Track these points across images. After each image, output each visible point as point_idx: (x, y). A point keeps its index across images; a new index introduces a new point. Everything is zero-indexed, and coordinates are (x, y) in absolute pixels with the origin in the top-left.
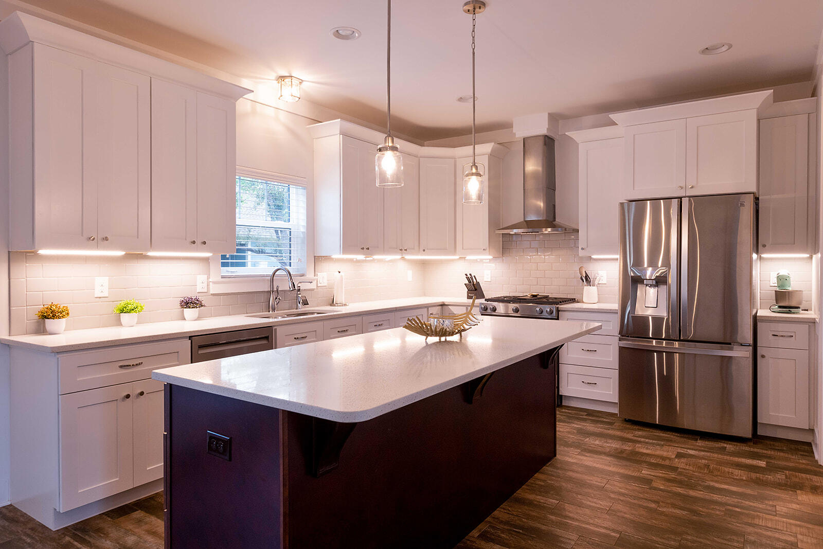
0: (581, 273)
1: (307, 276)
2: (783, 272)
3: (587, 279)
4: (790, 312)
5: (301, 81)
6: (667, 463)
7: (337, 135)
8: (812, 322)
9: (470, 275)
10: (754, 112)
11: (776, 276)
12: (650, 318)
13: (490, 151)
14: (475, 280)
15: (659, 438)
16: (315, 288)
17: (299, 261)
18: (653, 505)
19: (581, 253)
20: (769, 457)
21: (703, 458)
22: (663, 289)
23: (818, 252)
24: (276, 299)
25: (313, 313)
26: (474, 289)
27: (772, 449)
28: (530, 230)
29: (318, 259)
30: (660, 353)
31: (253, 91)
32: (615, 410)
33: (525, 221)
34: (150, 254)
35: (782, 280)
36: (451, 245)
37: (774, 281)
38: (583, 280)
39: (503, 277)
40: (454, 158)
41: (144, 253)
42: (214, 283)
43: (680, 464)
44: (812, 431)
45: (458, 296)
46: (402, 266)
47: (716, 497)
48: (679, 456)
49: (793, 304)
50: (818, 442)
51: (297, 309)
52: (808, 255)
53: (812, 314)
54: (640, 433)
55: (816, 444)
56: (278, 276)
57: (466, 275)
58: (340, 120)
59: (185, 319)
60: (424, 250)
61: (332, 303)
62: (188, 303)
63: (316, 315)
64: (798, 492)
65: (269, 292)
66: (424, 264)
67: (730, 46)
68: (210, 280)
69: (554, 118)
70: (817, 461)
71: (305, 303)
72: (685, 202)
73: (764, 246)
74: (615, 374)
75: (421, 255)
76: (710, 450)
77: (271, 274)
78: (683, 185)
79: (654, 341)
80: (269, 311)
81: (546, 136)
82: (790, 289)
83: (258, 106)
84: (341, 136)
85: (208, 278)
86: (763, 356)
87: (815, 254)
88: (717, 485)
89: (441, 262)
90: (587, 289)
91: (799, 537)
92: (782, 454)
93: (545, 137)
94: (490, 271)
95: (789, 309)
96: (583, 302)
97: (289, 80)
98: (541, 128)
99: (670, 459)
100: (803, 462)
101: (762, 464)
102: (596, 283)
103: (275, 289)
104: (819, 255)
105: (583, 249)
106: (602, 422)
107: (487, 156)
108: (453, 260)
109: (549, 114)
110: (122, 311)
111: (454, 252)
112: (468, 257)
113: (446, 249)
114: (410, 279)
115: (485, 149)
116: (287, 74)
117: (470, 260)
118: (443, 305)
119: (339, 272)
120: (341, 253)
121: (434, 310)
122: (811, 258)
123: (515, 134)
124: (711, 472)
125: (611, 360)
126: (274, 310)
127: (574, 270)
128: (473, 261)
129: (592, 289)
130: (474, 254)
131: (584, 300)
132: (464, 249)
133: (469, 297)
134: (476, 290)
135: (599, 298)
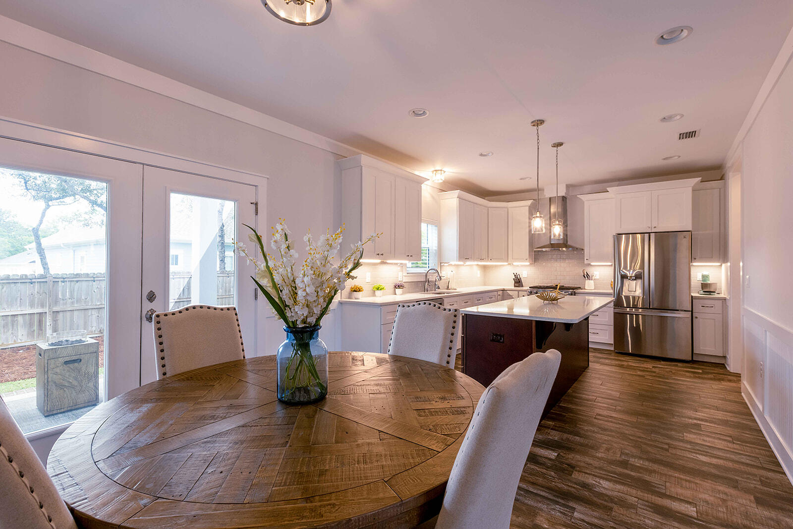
0: (584, 273)
2: (705, 273)
3: (587, 276)
4: (710, 294)
5: (445, 172)
6: (649, 370)
7: (455, 198)
8: (725, 299)
9: (517, 274)
10: (691, 189)
11: (701, 275)
12: (631, 297)
13: (530, 204)
14: (519, 277)
15: (640, 360)
18: (651, 385)
19: (586, 262)
20: (702, 369)
21: (667, 368)
22: (639, 282)
23: (727, 262)
24: (428, 285)
25: (444, 293)
26: (518, 282)
27: (703, 366)
28: (553, 249)
30: (631, 315)
31: (429, 180)
32: (612, 349)
33: (551, 244)
34: (388, 261)
35: (705, 277)
36: (505, 256)
37: (700, 278)
38: (585, 277)
39: (534, 275)
40: (507, 208)
41: (385, 261)
42: (405, 276)
43: (657, 370)
44: (725, 357)
45: (510, 285)
46: (475, 268)
47: (680, 382)
48: (653, 367)
49: (712, 290)
50: (729, 363)
51: (436, 291)
52: (720, 264)
53: (722, 296)
54: (628, 358)
55: (727, 365)
56: (430, 273)
57: (514, 274)
58: (459, 190)
59: (396, 294)
60: (491, 259)
61: (448, 288)
62: (398, 286)
63: (446, 294)
64: (722, 382)
65: (425, 282)
66: (485, 268)
67: (679, 157)
69: (568, 187)
70: (729, 371)
72: (652, 235)
73: (695, 259)
74: (612, 328)
75: (489, 262)
76: (670, 365)
77: (426, 272)
78: (650, 226)
79: (634, 309)
81: (563, 197)
82: (709, 282)
84: (458, 198)
86: (696, 318)
87: (724, 263)
88: (678, 378)
89: (496, 266)
90: (587, 281)
91: (726, 396)
92: (709, 368)
93: (563, 199)
94: (526, 272)
95: (710, 292)
96: (585, 289)
97: (440, 172)
98: (562, 192)
99: (650, 368)
100: (721, 371)
101: (701, 371)
102: (594, 278)
103: (428, 280)
104: (729, 264)
105: (587, 259)
106: (604, 353)
107: (528, 207)
108: (503, 265)
109: (566, 185)
110: (378, 289)
111: (507, 260)
112: (514, 264)
113: (503, 258)
114: (479, 276)
115: (529, 202)
118: (503, 290)
119: (452, 271)
120: (458, 261)
121: (500, 293)
122: (721, 265)
123: (545, 195)
124: (674, 374)
125: (607, 320)
126: (427, 291)
127: (579, 271)
128: (518, 266)
129: (592, 282)
130: (519, 262)
131: (586, 288)
132: (513, 259)
133: (515, 286)
134: (519, 282)
135: (595, 287)
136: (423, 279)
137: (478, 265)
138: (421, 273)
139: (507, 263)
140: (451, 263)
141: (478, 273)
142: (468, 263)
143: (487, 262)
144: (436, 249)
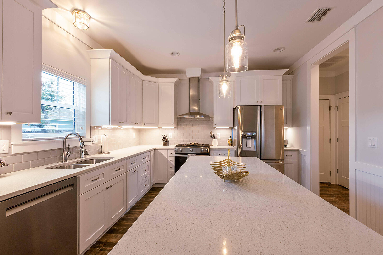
0: (211, 134)
1: (86, 138)
5: (90, 17)
7: (108, 58)
9: (165, 135)
10: (282, 77)
13: (175, 81)
14: (166, 138)
16: (91, 144)
17: (81, 129)
19: (214, 126)
24: (68, 153)
28: (191, 116)
29: (92, 128)
33: (190, 112)
36: (156, 122)
38: (212, 137)
39: (177, 136)
40: (158, 83)
42: (15, 145)
45: (160, 145)
46: (131, 131)
51: (81, 158)
57: (163, 135)
58: (111, 49)
60: (145, 124)
61: (101, 152)
66: (139, 130)
67: (285, 49)
68: (12, 143)
69: (203, 70)
71: (86, 154)
72: (263, 107)
75: (143, 126)
77: (65, 137)
78: (258, 101)
80: (62, 162)
81: (198, 78)
83: (55, 27)
84: (110, 59)
85: (10, 141)
89: (149, 129)
90: (213, 140)
94: (172, 133)
97: (83, 14)
98: (197, 74)
102: (217, 138)
103: (67, 147)
105: (215, 124)
107: (174, 84)
108: (154, 129)
109: (201, 69)
111: (158, 125)
112: (163, 127)
113: (154, 124)
114: (134, 137)
115: (174, 80)
116: (82, 9)
117: (163, 128)
118: (155, 149)
119: (105, 135)
120: (110, 124)
121: (152, 152)
123: (186, 76)
126: (66, 160)
127: (208, 132)
128: (165, 129)
129: (216, 140)
130: (167, 126)
131: (213, 145)
132: (162, 124)
133: (164, 145)
134: (167, 142)
135: (218, 144)
136: (60, 146)
137: (133, 128)
138: (57, 138)
139: (157, 127)
140: (103, 127)
141: (133, 135)
142: (124, 127)
143: (140, 126)
144: (85, 111)
